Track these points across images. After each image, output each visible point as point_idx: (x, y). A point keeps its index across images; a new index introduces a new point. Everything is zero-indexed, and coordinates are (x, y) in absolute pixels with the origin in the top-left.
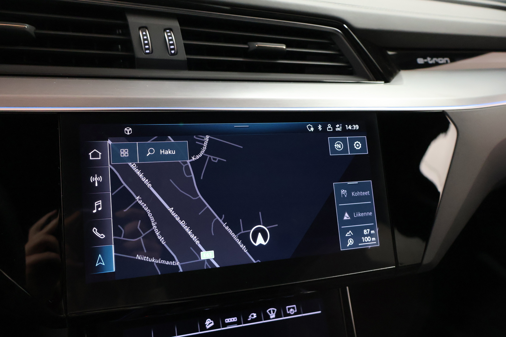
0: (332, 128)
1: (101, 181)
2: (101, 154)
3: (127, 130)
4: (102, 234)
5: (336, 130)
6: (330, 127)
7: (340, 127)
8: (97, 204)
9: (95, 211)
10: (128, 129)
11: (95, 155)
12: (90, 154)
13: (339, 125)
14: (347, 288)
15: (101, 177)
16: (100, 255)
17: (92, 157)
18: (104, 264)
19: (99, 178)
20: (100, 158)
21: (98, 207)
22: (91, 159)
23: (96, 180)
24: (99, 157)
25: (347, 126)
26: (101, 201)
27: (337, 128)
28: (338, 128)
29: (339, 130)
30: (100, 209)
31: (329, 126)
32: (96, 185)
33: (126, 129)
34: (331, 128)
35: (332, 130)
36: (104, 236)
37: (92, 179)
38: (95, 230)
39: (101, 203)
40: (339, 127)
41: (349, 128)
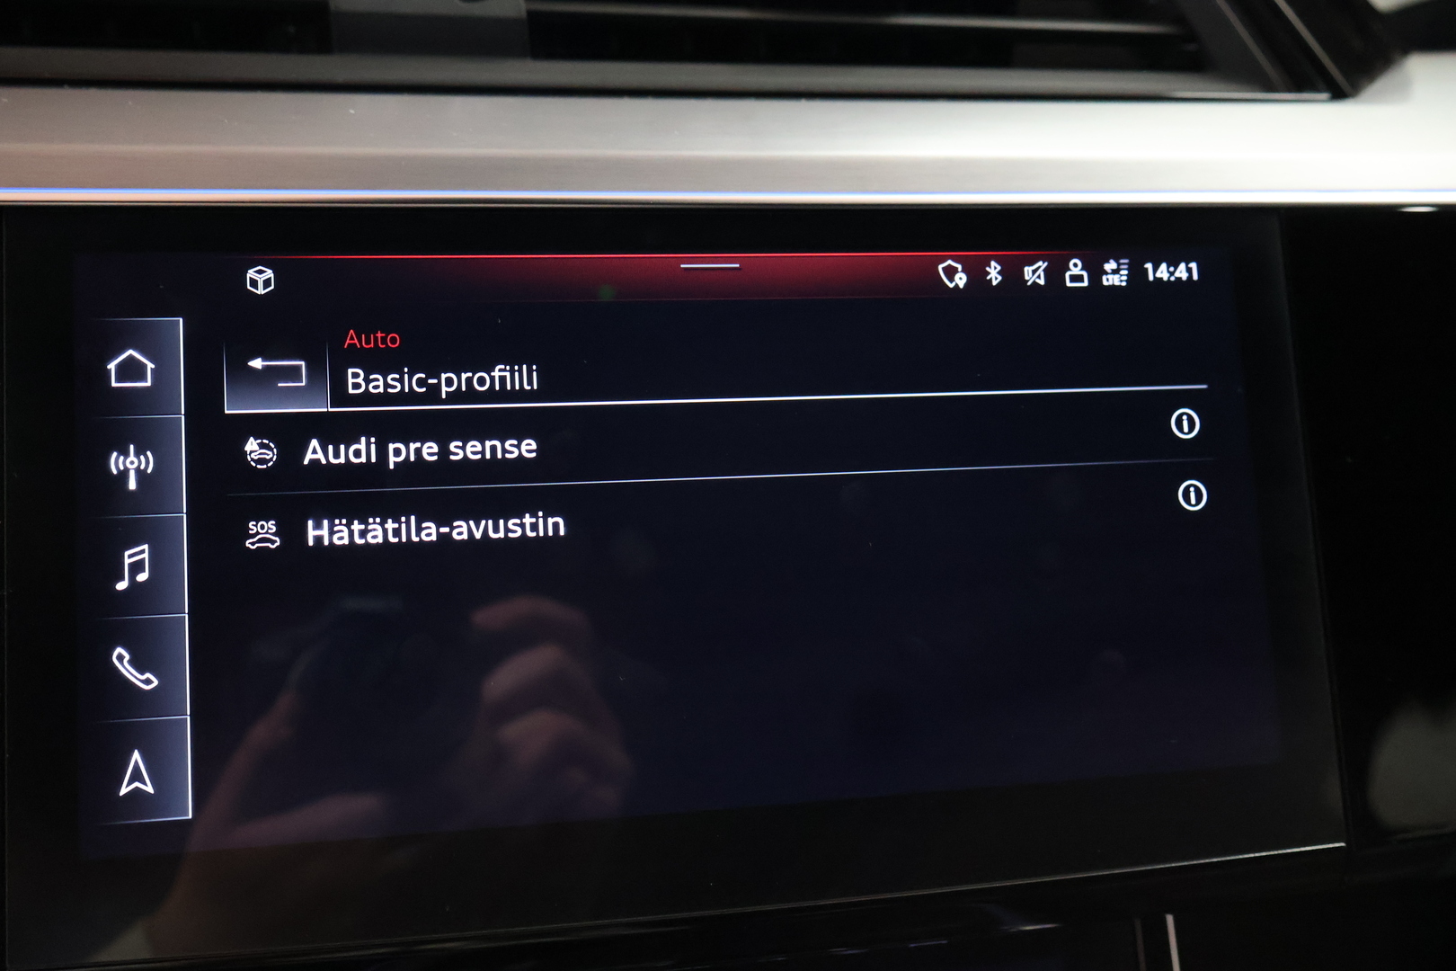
0: (1085, 274)
1: (149, 471)
2: (153, 366)
3: (256, 276)
4: (148, 675)
5: (1105, 283)
6: (1076, 271)
7: (1122, 272)
8: (130, 556)
9: (122, 586)
10: (260, 272)
11: (131, 370)
12: (112, 366)
13: (1117, 261)
14: (1170, 919)
15: (149, 453)
16: (136, 756)
17: (118, 380)
18: (150, 789)
19: (142, 457)
20: (149, 384)
21: (137, 567)
22: (114, 384)
23: (129, 464)
24: (144, 379)
25: (1149, 266)
26: (146, 547)
27: (1107, 273)
28: (1110, 277)
29: (1117, 283)
30: (142, 577)
31: (1076, 267)
32: (132, 485)
33: (251, 273)
34: (1082, 276)
35: (1086, 284)
36: (156, 682)
37: (115, 463)
38: (120, 658)
39: (146, 555)
40: (1115, 272)
41: (1158, 275)
